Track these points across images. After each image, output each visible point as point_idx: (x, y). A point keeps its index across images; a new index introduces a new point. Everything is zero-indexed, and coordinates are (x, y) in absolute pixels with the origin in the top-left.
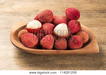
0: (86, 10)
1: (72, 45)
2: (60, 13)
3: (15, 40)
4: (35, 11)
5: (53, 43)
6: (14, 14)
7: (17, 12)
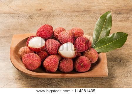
0: (100, 10)
1: (78, 68)
2: (68, 14)
3: (16, 59)
4: (37, 10)
5: (58, 64)
6: (13, 15)
7: (16, 12)
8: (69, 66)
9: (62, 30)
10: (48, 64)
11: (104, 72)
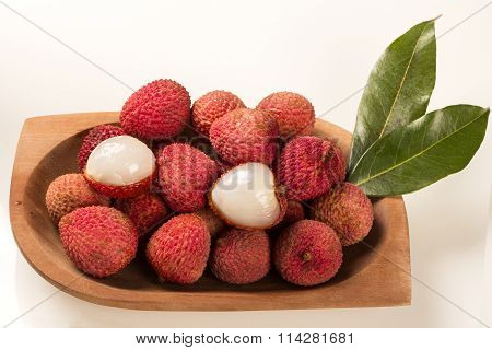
1: (290, 271)
5: (208, 253)
8: (253, 261)
9: (227, 105)
10: (165, 254)
11: (394, 289)
